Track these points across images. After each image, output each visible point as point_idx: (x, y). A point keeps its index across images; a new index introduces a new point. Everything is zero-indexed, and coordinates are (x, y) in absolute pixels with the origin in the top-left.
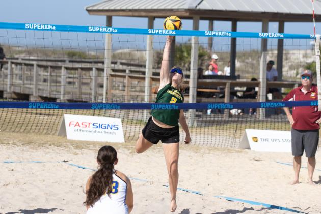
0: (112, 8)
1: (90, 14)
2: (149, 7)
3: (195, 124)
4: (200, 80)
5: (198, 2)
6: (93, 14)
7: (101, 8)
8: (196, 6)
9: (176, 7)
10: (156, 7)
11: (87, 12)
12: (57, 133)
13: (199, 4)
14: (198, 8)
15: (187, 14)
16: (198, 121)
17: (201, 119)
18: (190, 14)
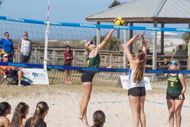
0: (103, 17)
1: (88, 21)
2: (127, 17)
3: (156, 80)
4: (158, 56)
5: (157, 14)
6: (90, 21)
7: (96, 18)
8: (157, 16)
9: (145, 16)
10: (132, 17)
11: (86, 20)
12: (115, 86)
13: (158, 14)
14: (158, 17)
15: (152, 20)
16: (158, 78)
17: (159, 77)
18: (153, 20)
